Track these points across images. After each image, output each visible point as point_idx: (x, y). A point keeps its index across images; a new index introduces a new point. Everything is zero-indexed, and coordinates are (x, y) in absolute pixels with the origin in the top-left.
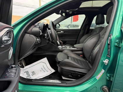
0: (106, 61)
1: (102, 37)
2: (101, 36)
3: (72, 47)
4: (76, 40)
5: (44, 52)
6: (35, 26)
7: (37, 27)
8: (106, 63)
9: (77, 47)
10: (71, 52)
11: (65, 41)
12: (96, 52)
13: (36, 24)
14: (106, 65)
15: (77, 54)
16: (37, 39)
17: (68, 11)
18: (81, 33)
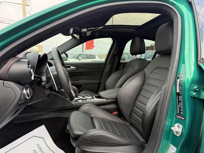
0: (177, 129)
1: (150, 77)
2: (147, 75)
3: (96, 97)
4: (99, 81)
5: (38, 113)
6: (19, 61)
7: (24, 62)
8: (177, 132)
9: (106, 96)
10: (97, 107)
11: (80, 84)
12: (152, 108)
13: (20, 55)
14: (178, 135)
15: (106, 110)
16: (23, 89)
17: (85, 30)
18: (107, 69)
